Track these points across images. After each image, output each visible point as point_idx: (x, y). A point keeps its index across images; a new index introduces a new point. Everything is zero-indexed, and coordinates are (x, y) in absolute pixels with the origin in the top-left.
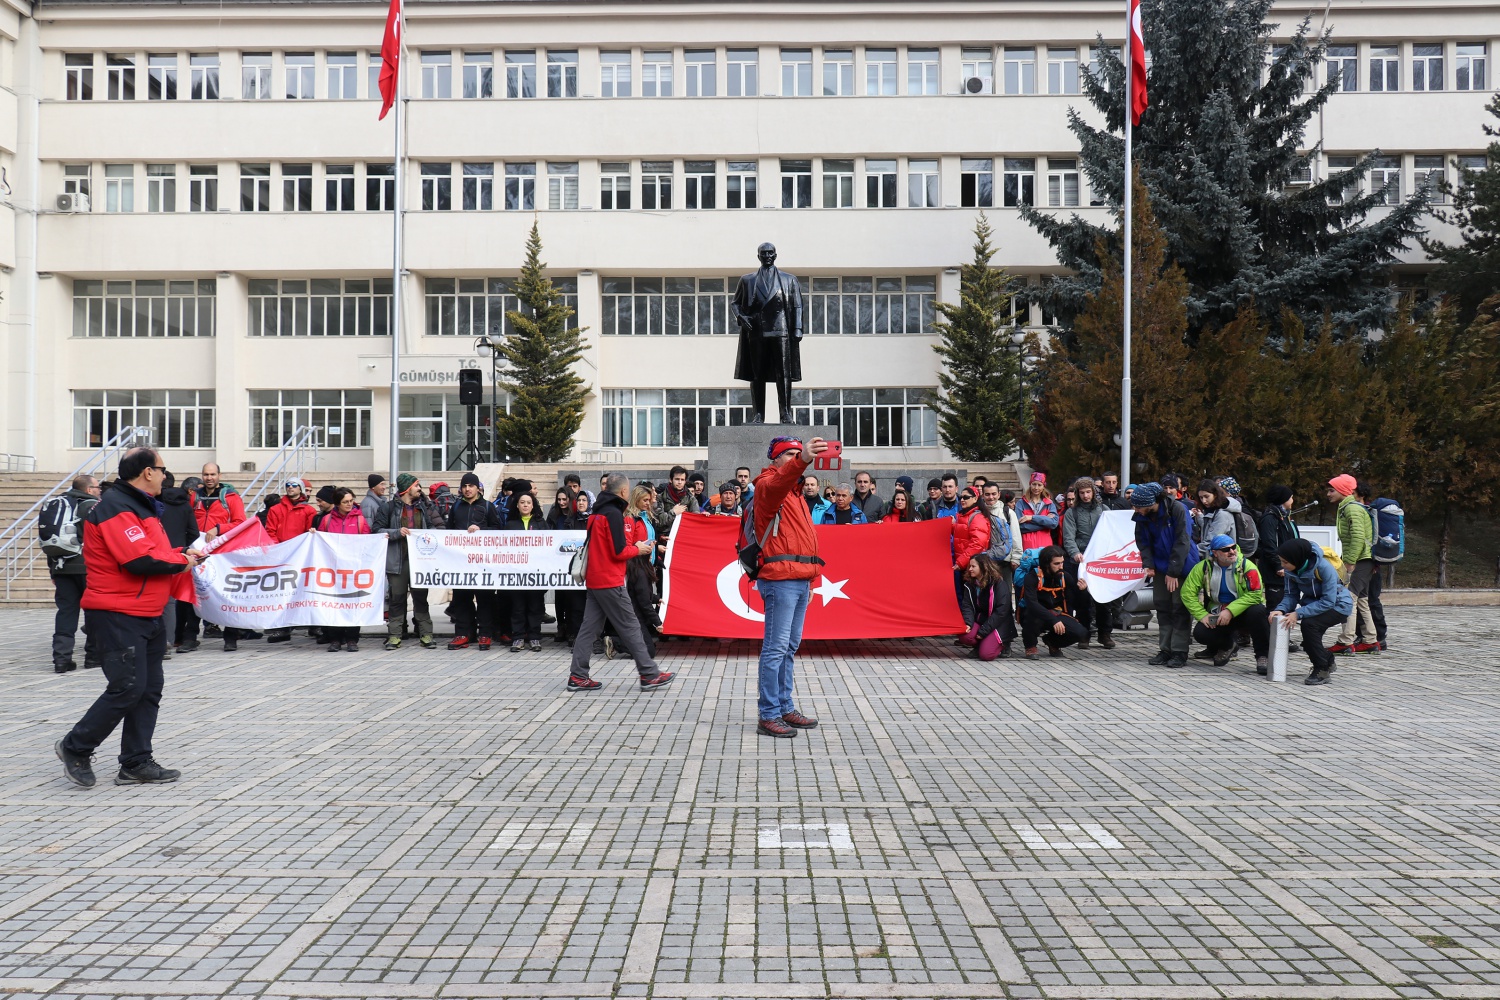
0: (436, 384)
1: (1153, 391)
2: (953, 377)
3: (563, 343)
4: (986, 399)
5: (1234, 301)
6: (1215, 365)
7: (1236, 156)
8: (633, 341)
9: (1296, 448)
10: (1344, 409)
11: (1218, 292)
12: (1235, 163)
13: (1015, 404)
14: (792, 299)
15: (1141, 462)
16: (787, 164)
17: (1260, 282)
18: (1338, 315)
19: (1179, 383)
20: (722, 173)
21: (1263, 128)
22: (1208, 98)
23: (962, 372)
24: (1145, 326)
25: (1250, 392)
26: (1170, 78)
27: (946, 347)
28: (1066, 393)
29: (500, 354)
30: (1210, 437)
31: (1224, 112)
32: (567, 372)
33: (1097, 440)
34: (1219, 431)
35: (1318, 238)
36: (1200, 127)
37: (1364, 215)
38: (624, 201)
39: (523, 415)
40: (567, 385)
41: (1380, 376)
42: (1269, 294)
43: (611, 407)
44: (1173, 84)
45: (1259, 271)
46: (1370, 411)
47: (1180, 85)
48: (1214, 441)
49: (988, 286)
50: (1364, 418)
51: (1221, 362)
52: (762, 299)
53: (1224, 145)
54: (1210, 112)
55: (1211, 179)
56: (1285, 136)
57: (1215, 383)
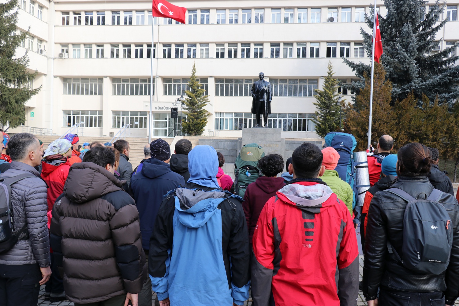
0: (166, 110)
1: (379, 120)
2: (319, 112)
3: (202, 100)
4: (329, 119)
5: (410, 89)
6: (400, 112)
7: (412, 44)
8: (224, 98)
9: (425, 139)
10: (441, 126)
11: (405, 87)
12: (412, 46)
13: (338, 121)
14: (268, 90)
15: (375, 141)
16: (273, 44)
17: (418, 84)
18: (444, 94)
19: (388, 117)
20: (252, 47)
21: (422, 35)
22: (404, 25)
23: (322, 111)
24: (378, 99)
25: (411, 120)
26: (392, 18)
27: (318, 103)
28: (352, 119)
29: (183, 103)
30: (397, 134)
31: (409, 30)
32: (203, 109)
33: (361, 134)
34: (400, 132)
35: (439, 69)
36: (401, 34)
37: (454, 62)
38: (223, 55)
39: (190, 122)
40: (202, 113)
41: (453, 116)
42: (421, 88)
43: (217, 118)
44: (394, 20)
45: (419, 80)
46: (449, 127)
47: (396, 20)
49: (331, 84)
50: (447, 129)
51: (402, 111)
52: (259, 89)
53: (409, 40)
54: (405, 29)
55: (404, 52)
56: (429, 37)
57: (400, 117)
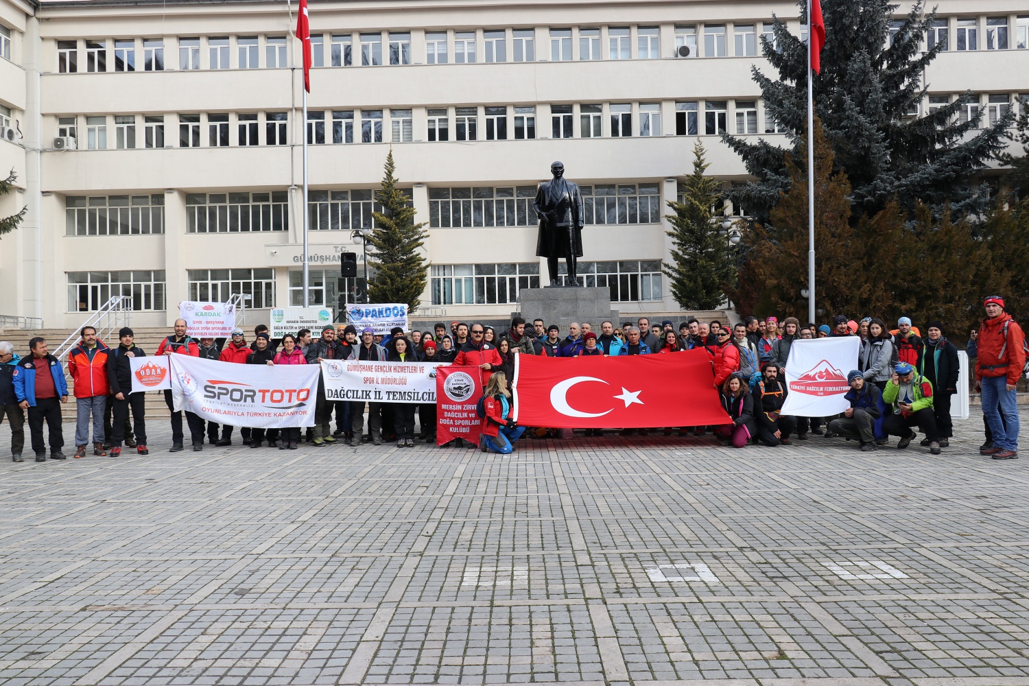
1: (828, 259)
6: (871, 240)
9: (928, 297)
10: (962, 269)
15: (821, 308)
19: (846, 254)
24: (822, 214)
25: (896, 258)
28: (766, 262)
30: (869, 290)
33: (789, 293)
34: (874, 286)
46: (980, 270)
48: (871, 292)
50: (976, 275)
51: (875, 238)
52: (554, 200)
57: (871, 251)
